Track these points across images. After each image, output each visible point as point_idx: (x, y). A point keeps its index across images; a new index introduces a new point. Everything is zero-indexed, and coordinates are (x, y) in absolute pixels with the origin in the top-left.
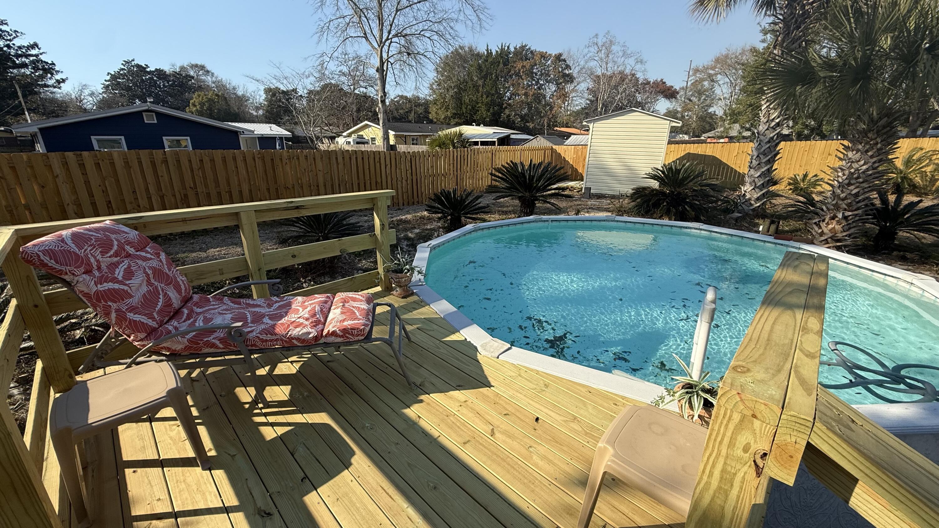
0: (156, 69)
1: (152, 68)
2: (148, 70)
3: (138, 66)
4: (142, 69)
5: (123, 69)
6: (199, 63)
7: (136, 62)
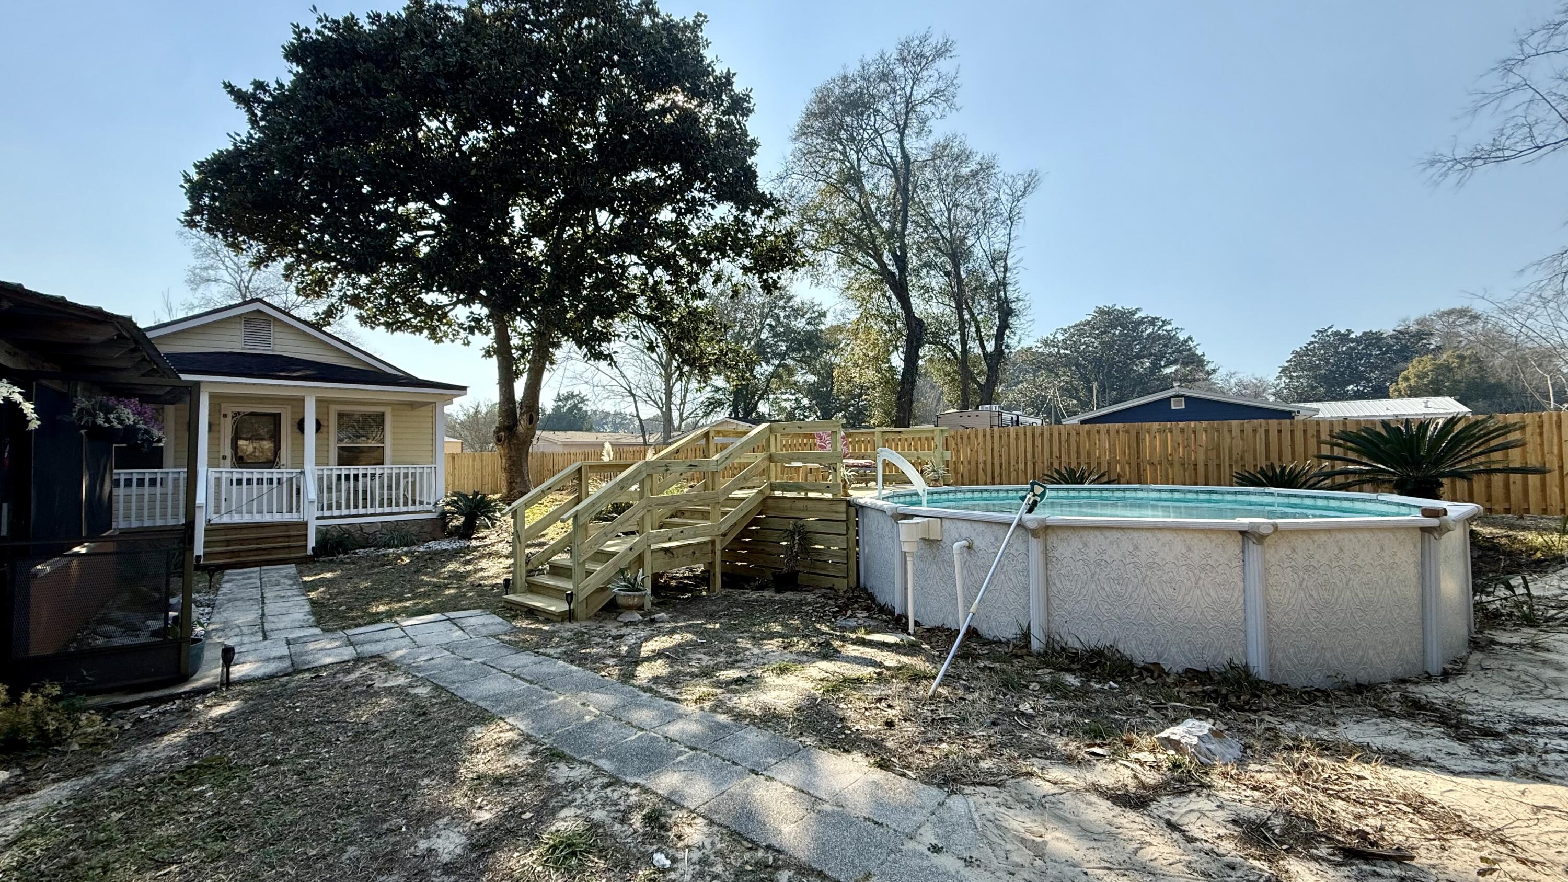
0: (1365, 334)
1: (1357, 333)
2: (1352, 336)
3: (1337, 333)
4: (1344, 338)
5: (1312, 343)
6: (1458, 307)
7: (1334, 329)
